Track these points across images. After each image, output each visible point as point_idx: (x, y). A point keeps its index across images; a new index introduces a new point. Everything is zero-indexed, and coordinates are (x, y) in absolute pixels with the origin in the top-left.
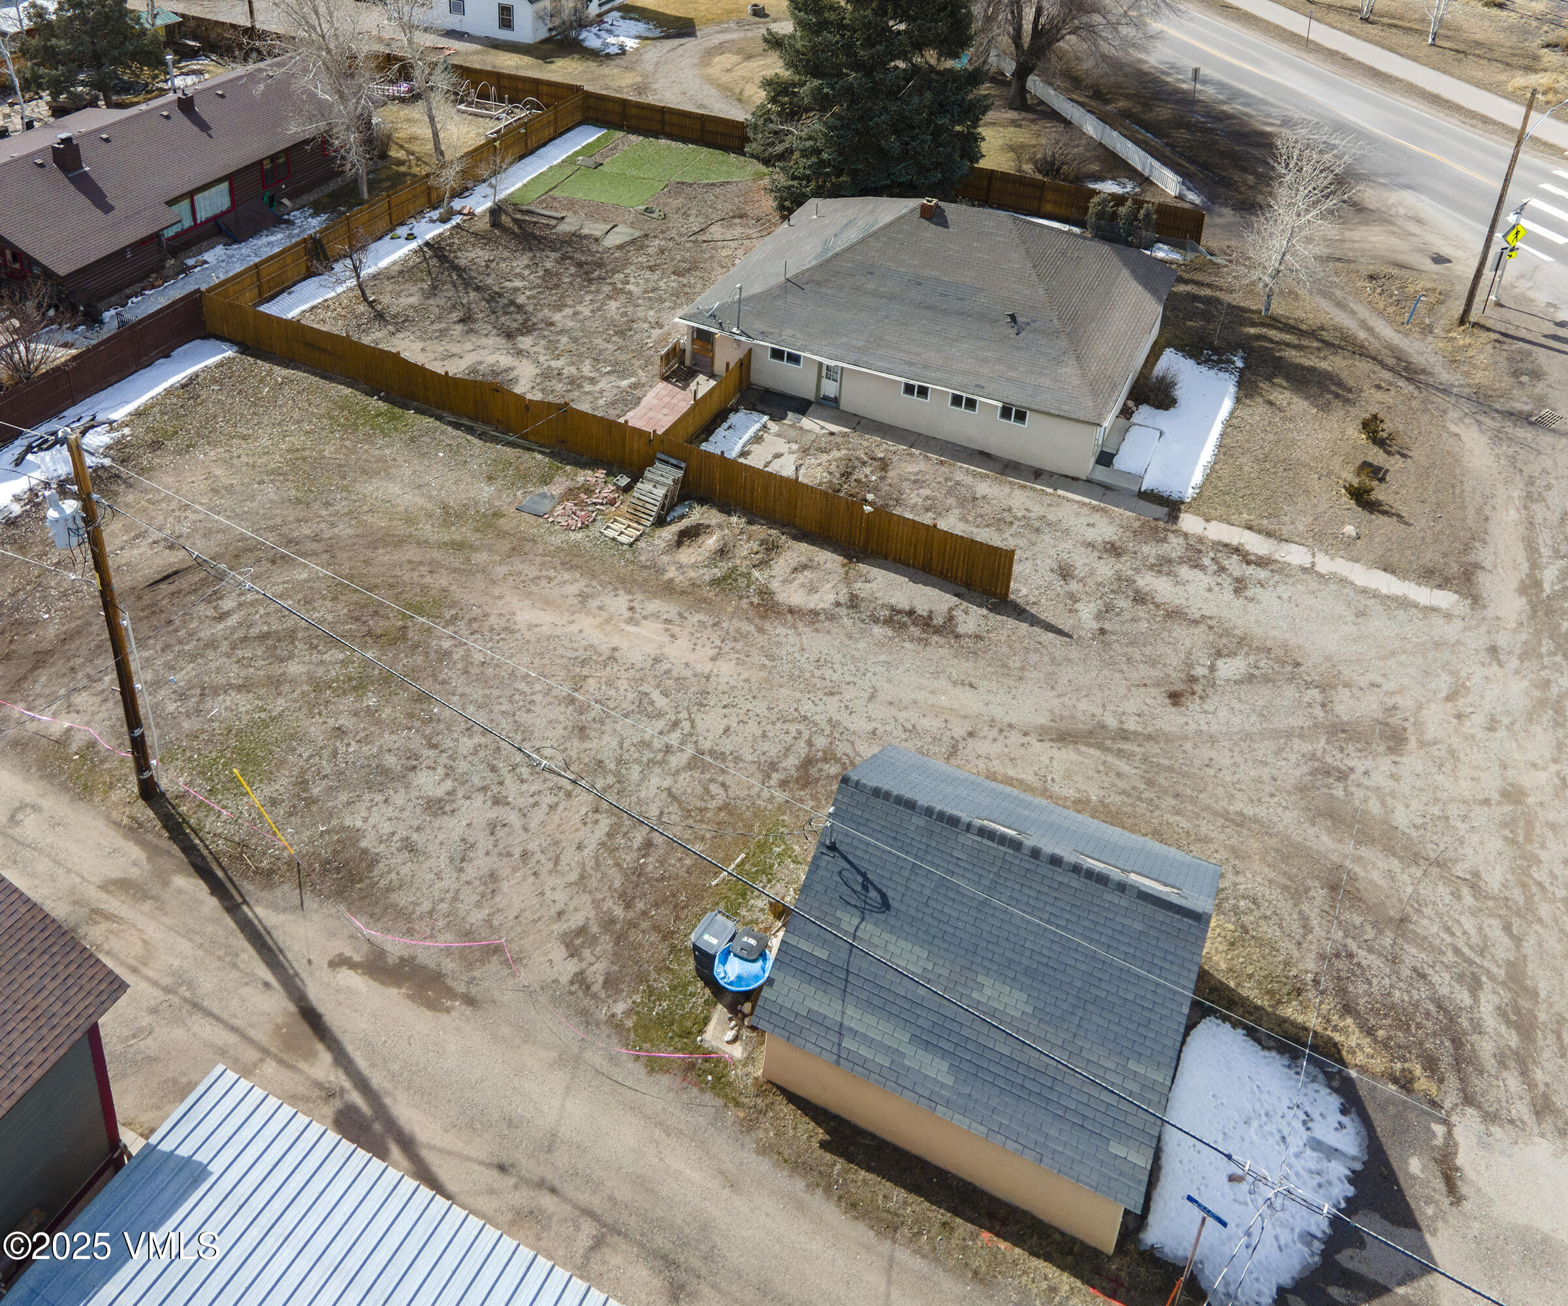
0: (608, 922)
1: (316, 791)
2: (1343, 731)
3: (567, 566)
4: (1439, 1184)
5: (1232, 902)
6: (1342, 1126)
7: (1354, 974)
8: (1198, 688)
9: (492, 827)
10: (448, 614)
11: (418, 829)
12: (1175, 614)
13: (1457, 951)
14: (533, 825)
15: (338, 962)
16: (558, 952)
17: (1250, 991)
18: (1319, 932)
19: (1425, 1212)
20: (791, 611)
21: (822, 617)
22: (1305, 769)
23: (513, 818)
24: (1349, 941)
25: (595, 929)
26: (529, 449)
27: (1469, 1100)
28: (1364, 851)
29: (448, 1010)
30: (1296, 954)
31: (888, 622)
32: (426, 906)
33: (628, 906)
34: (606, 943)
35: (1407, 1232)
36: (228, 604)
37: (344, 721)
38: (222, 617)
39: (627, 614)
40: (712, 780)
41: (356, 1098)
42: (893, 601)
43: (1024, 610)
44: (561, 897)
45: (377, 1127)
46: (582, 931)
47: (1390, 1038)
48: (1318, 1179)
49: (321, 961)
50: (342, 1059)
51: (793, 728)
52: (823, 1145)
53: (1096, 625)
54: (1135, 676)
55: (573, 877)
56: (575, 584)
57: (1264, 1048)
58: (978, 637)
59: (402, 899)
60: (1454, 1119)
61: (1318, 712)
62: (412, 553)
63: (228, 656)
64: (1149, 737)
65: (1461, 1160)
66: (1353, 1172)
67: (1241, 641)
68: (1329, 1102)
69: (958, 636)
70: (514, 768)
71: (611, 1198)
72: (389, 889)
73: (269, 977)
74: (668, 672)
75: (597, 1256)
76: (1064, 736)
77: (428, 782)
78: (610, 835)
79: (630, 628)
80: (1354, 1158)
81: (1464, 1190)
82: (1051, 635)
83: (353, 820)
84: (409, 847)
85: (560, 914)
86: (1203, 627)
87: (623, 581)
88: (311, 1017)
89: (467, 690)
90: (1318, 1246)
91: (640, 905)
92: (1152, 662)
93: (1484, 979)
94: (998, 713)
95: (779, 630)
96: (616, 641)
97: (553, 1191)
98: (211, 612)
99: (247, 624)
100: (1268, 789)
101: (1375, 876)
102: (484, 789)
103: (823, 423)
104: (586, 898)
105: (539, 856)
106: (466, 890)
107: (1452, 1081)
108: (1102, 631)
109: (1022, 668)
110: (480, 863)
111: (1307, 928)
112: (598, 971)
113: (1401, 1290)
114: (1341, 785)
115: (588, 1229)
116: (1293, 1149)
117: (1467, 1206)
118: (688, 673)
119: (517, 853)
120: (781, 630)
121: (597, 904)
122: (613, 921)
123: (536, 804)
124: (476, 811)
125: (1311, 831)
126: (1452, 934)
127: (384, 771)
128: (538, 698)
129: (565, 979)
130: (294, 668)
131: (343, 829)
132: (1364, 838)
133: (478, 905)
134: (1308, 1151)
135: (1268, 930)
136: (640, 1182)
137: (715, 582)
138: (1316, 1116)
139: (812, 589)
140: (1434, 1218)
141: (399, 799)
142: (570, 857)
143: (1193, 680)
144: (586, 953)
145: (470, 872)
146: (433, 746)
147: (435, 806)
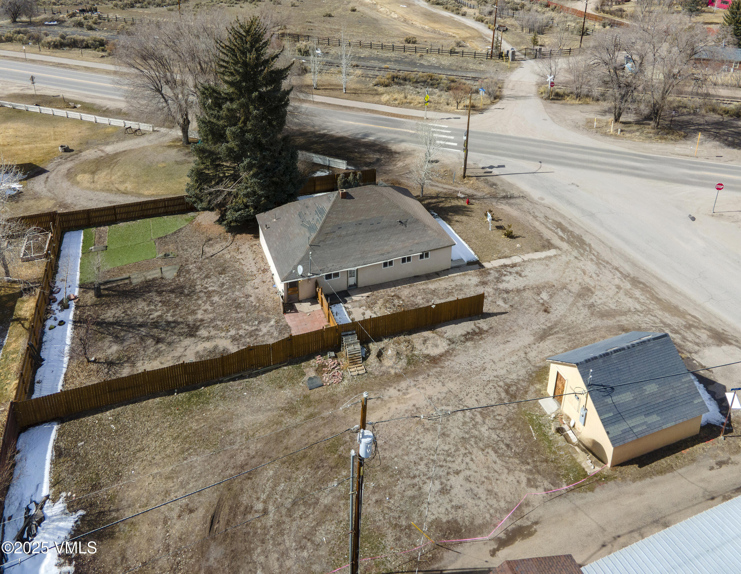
0: (530, 472)
1: (404, 523)
2: (580, 295)
4: (707, 371)
8: (546, 305)
9: (467, 479)
11: (451, 501)
12: (518, 290)
14: (476, 469)
15: (493, 553)
16: (533, 490)
19: (712, 378)
20: (441, 356)
21: (451, 351)
22: (587, 309)
23: (468, 473)
25: (531, 477)
27: (690, 352)
28: (617, 318)
29: (536, 531)
31: (467, 340)
32: (488, 516)
33: (528, 464)
34: (539, 478)
36: (259, 506)
38: (265, 512)
39: (401, 393)
40: (494, 416)
42: (460, 333)
43: (489, 313)
44: (511, 478)
46: (529, 480)
49: (489, 558)
51: (490, 385)
52: (640, 467)
53: (508, 305)
54: (533, 312)
55: (506, 471)
58: (491, 328)
59: (478, 521)
60: (693, 358)
61: (571, 294)
62: (298, 432)
64: (555, 324)
66: (698, 381)
67: (538, 288)
69: (487, 331)
70: (445, 460)
72: (472, 523)
74: (438, 399)
76: (542, 338)
77: (431, 487)
78: (496, 452)
79: (408, 396)
82: (503, 315)
84: (457, 508)
86: (527, 290)
89: (395, 453)
90: (713, 399)
91: (530, 461)
92: (531, 306)
94: (522, 343)
95: (446, 363)
96: (411, 403)
97: (619, 536)
98: (257, 515)
99: (280, 505)
100: (588, 318)
102: (448, 473)
104: (516, 472)
105: (490, 475)
106: (490, 502)
108: (511, 306)
109: (511, 328)
110: (481, 492)
114: (596, 307)
118: (444, 394)
119: (483, 479)
123: (467, 464)
124: (455, 481)
125: (605, 321)
126: (648, 323)
127: (413, 498)
128: (418, 437)
129: (544, 494)
131: (432, 523)
133: (498, 501)
136: (628, 514)
137: (408, 364)
139: (436, 345)
141: (430, 499)
142: (496, 467)
143: (543, 304)
144: (538, 484)
145: (483, 497)
146: (414, 477)
147: (444, 491)
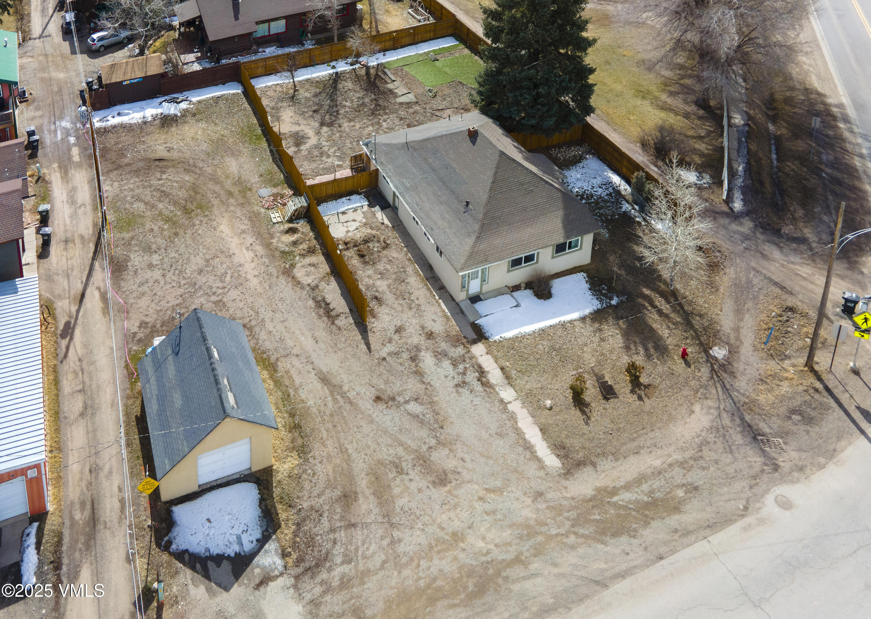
0: (154, 326)
1: (133, 242)
2: (424, 461)
3: (250, 218)
4: (257, 581)
5: (307, 467)
6: (252, 542)
7: (314, 521)
8: (390, 403)
9: (156, 281)
10: (207, 213)
11: (142, 269)
12: (419, 373)
13: (357, 549)
14: (164, 288)
15: (98, 288)
16: (137, 324)
17: (277, 492)
18: (321, 501)
19: (244, 579)
20: (293, 278)
21: (299, 286)
22: (391, 459)
23: (162, 283)
24: (327, 513)
25: (149, 325)
26: (282, 172)
27: (297, 578)
28: (371, 497)
29: (105, 317)
30: (305, 498)
31: (317, 302)
32: (125, 289)
33: (162, 326)
34: (148, 331)
35: (233, 577)
36: (164, 176)
37: (156, 228)
38: (159, 180)
39: (249, 245)
40: (215, 311)
41: (73, 321)
42: (327, 296)
43: (367, 332)
44: (151, 311)
45: (70, 331)
46: (147, 323)
47: (298, 543)
48: (228, 544)
49: (96, 285)
50: (78, 311)
51: (251, 312)
52: (136, 416)
53: (384, 355)
54: (375, 381)
55: (159, 308)
56: (245, 225)
57: (260, 506)
58: (339, 328)
59: (123, 284)
60: (285, 576)
61: (425, 448)
62: (217, 188)
63: (151, 192)
64: (351, 403)
65: (272, 584)
66: (240, 553)
67: (432, 403)
68: (257, 534)
69: (333, 323)
70: (176, 269)
71: (91, 385)
72: (122, 279)
73: (84, 281)
74: (239, 271)
75: (78, 393)
76: (324, 379)
77: (155, 259)
78: (177, 305)
79: (245, 251)
80: (244, 551)
81: (262, 589)
82: (365, 347)
83: (132, 256)
84: (136, 272)
85: (147, 315)
86: (424, 386)
87: (259, 233)
88: (83, 296)
89: (188, 240)
90: (207, 554)
91: (164, 328)
92: (387, 382)
93: (353, 563)
94: (314, 356)
95: (282, 280)
96: (237, 252)
97: (83, 373)
98: (159, 177)
99: (163, 185)
100: (368, 452)
101: (364, 507)
102: (164, 270)
103: (384, 217)
104: (156, 316)
105: (157, 297)
106: (135, 293)
107: (300, 570)
108: (384, 359)
109: (340, 349)
110: (145, 288)
111: (319, 496)
112: (140, 335)
113: (213, 584)
114: (395, 474)
115: (81, 387)
116: (231, 532)
117: (257, 592)
118: (243, 275)
119: (154, 292)
120: (283, 281)
121: (157, 319)
122: (155, 327)
123: (170, 283)
124: (157, 274)
125: (363, 475)
126: (363, 545)
127: (150, 248)
128: (201, 254)
129: (132, 331)
130: (161, 206)
131: (129, 257)
132: (378, 494)
133: (134, 298)
134: (235, 537)
135: (307, 485)
136: (99, 387)
137: (283, 252)
138: (249, 533)
139: (308, 275)
140: (244, 584)
141: (146, 258)
142: (163, 303)
143: (393, 399)
144: (142, 329)
145: (140, 289)
146: (166, 249)
147: (151, 266)
